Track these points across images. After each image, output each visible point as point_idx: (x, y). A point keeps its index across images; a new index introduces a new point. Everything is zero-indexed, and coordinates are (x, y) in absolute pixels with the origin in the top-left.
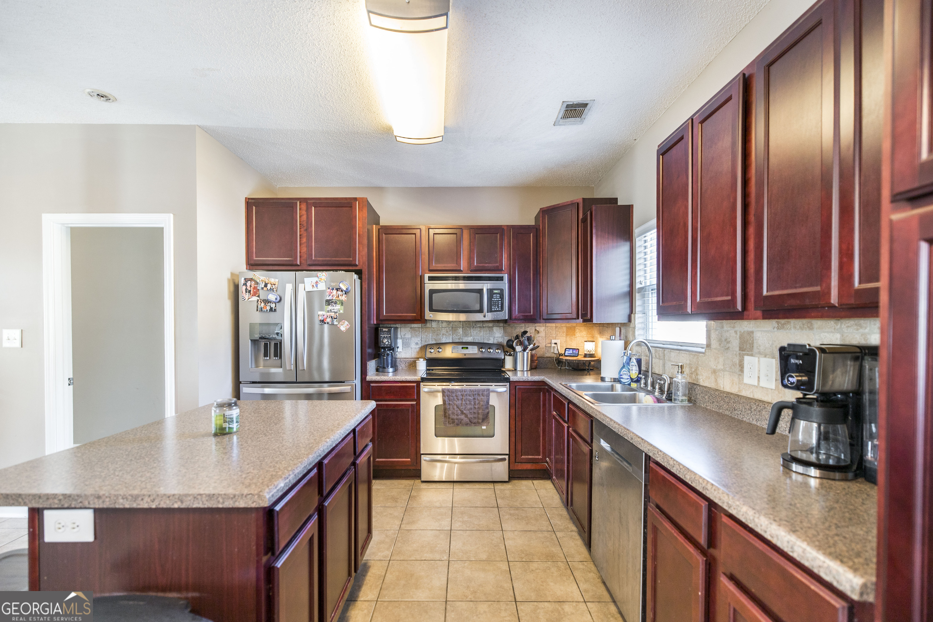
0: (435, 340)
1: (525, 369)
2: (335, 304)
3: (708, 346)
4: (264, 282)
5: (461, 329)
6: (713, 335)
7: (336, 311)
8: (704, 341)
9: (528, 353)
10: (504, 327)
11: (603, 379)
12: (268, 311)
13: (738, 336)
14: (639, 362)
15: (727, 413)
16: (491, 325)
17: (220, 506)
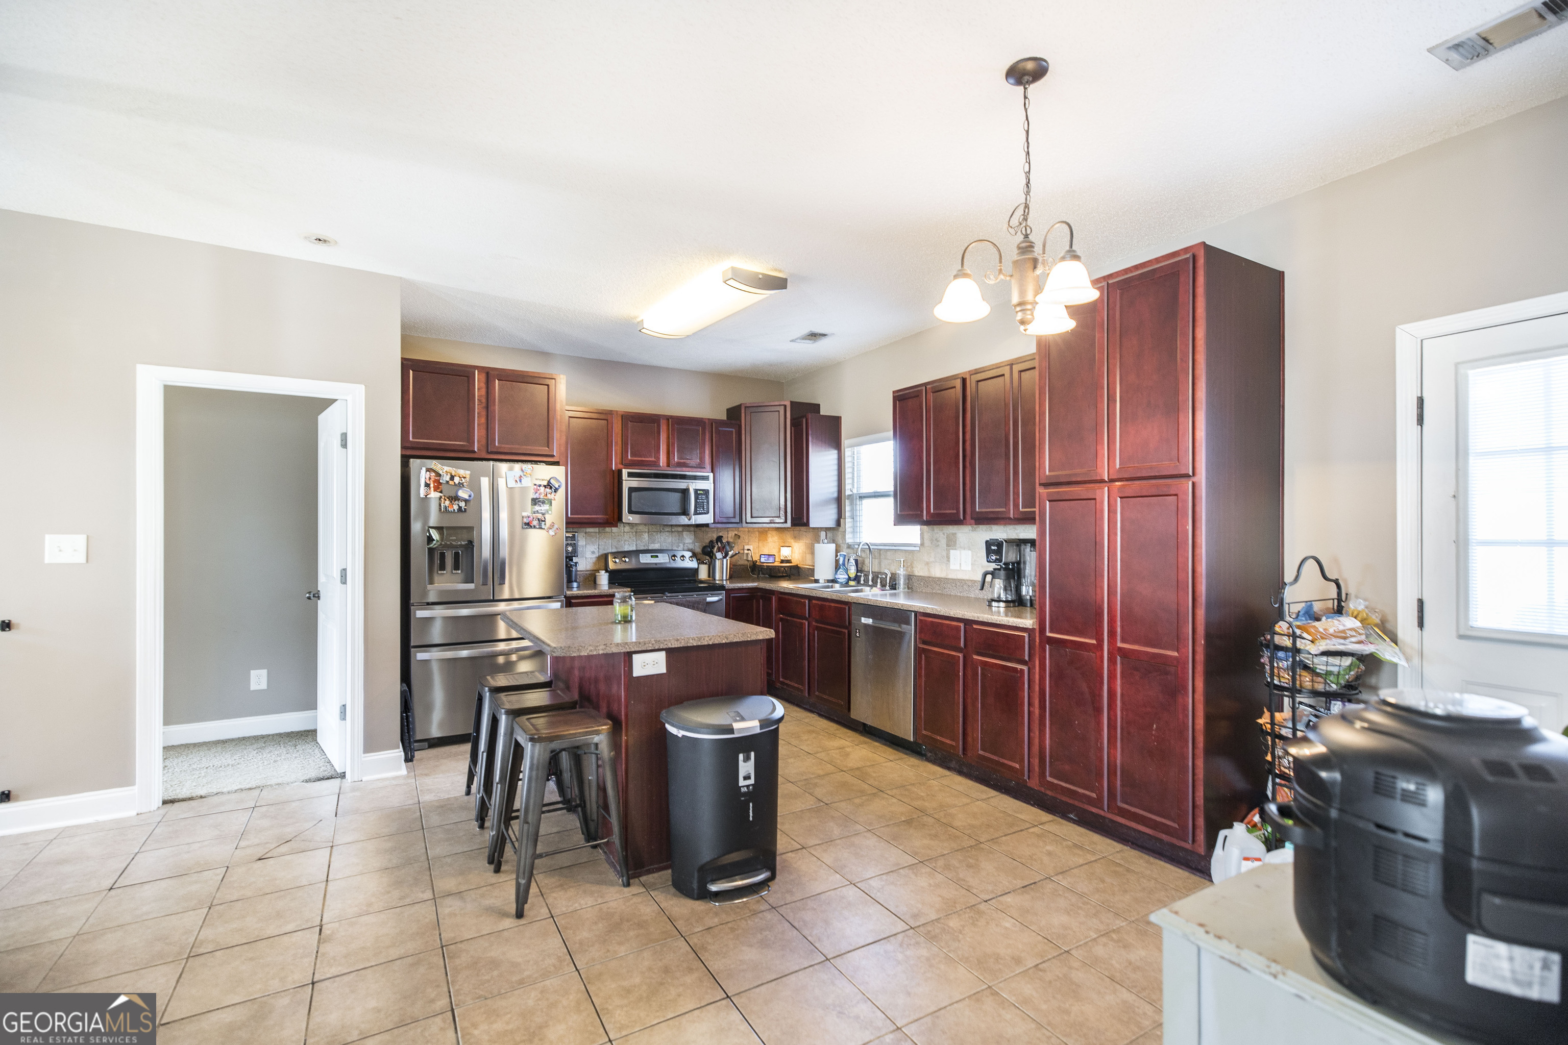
0: (616, 548)
1: (724, 578)
2: (543, 503)
3: (922, 544)
4: (449, 474)
5: (647, 534)
6: (926, 536)
7: (543, 512)
8: (918, 542)
9: (727, 560)
10: (694, 532)
11: (817, 581)
12: (456, 511)
13: (945, 537)
14: (856, 561)
15: (939, 592)
16: (680, 529)
17: (749, 639)
